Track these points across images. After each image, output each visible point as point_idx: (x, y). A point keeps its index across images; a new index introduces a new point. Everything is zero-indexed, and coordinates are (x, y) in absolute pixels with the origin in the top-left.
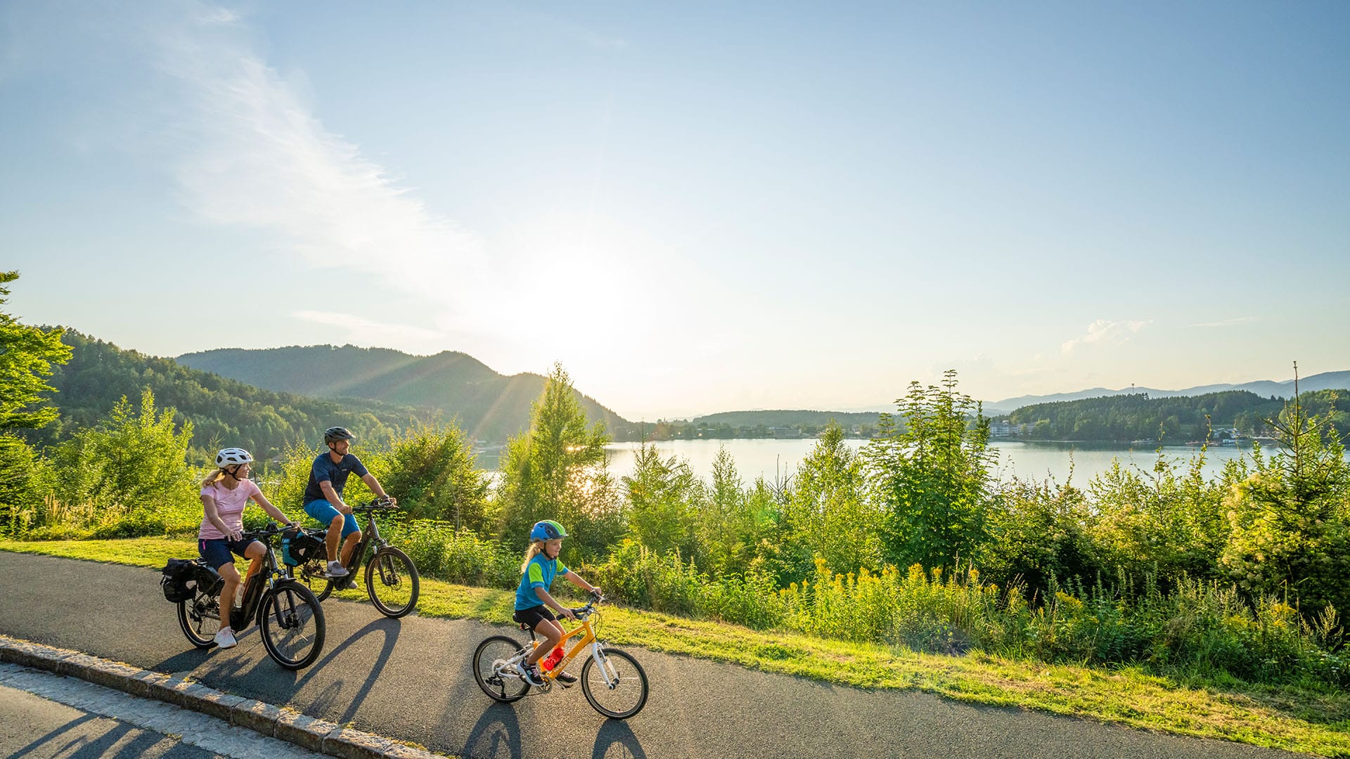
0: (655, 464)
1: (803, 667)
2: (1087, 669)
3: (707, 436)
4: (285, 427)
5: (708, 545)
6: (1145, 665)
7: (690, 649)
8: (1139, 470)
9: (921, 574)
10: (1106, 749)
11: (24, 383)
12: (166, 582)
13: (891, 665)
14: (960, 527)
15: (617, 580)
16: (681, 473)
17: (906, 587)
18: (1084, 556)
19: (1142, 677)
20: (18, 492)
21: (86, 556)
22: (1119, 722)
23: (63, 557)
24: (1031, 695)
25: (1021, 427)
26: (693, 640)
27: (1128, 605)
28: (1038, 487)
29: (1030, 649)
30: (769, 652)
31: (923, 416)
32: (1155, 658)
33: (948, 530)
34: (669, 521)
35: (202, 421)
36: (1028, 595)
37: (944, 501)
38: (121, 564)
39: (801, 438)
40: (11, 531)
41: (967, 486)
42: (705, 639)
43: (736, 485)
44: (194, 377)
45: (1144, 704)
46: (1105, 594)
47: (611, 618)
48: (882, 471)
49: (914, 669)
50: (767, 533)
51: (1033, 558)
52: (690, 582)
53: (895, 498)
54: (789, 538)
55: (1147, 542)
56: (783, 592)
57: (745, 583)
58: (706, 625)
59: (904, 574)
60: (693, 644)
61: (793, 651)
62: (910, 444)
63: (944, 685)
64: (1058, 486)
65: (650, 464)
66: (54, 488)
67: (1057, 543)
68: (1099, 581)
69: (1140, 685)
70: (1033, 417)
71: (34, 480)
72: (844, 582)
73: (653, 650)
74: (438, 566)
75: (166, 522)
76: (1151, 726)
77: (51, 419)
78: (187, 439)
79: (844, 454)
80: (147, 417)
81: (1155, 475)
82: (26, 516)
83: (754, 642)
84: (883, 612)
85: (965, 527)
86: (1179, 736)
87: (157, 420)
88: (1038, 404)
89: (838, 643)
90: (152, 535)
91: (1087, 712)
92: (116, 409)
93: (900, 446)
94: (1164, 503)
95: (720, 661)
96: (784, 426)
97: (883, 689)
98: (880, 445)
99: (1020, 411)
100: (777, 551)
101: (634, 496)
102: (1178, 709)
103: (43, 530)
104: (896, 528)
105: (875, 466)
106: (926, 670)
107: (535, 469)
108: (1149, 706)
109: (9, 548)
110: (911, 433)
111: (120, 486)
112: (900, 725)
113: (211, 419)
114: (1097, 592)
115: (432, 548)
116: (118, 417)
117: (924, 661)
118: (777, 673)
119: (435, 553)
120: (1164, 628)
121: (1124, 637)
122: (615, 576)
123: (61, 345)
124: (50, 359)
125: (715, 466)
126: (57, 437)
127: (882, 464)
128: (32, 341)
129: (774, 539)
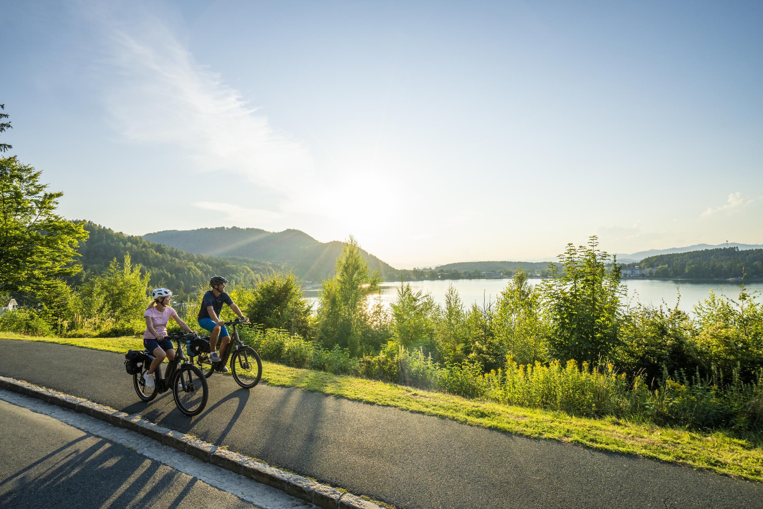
0: (410, 295)
1: (494, 423)
2: (687, 432)
3: (444, 278)
4: (200, 274)
5: (442, 345)
6: (730, 431)
7: (425, 409)
8: (728, 299)
9: (575, 366)
10: (697, 487)
11: (65, 252)
12: (127, 362)
13: (552, 423)
14: (602, 336)
15: (384, 366)
16: (427, 301)
17: (565, 373)
18: (689, 356)
19: (727, 439)
20: (63, 311)
21: (94, 347)
22: (707, 469)
23: (82, 347)
24: (645, 447)
25: (648, 270)
26: (427, 404)
27: (719, 390)
28: (655, 310)
29: (648, 416)
30: (474, 413)
31: (575, 265)
32: (738, 427)
33: (594, 338)
34: (418, 331)
35: (156, 271)
36: (648, 381)
37: (590, 319)
38: (111, 351)
39: (502, 279)
40: (58, 332)
41: (606, 309)
42: (434, 403)
43: (460, 308)
44: (152, 246)
45: (727, 457)
46: (702, 382)
47: (379, 389)
48: (550, 300)
49: (567, 427)
50: (478, 338)
51: (653, 357)
52: (428, 368)
53: (558, 317)
54: (492, 341)
55: (734, 348)
56: (486, 375)
57: (462, 369)
58: (436, 395)
59: (563, 365)
60: (427, 407)
61: (489, 413)
62: (568, 283)
63: (586, 438)
64: (669, 309)
65: (407, 296)
66: (80, 309)
67: (669, 347)
68: (697, 373)
69: (725, 444)
70: (656, 263)
71: (71, 304)
72: (525, 369)
73: (402, 410)
74: (280, 356)
75: (135, 328)
76: (731, 473)
77: (79, 271)
78: (147, 282)
79: (528, 289)
80: (127, 269)
81: (740, 302)
82: (66, 324)
83: (464, 406)
84: (550, 390)
85: (605, 336)
86: (753, 481)
87: (132, 271)
88: (660, 255)
89: (519, 408)
90: (127, 336)
91: (685, 461)
92: (111, 265)
93: (562, 284)
94: (747, 321)
95: (442, 417)
96: (492, 271)
97: (545, 439)
98: (548, 284)
99: (647, 260)
100: (484, 349)
101: (397, 315)
102: (753, 463)
103: (74, 332)
104: (559, 336)
105: (545, 296)
106: (575, 428)
107: (338, 298)
108: (731, 459)
109: (56, 341)
110: (568, 276)
111: (112, 308)
112: (555, 463)
113: (161, 270)
114: (696, 380)
115: (278, 345)
116: (112, 270)
117: (574, 422)
118: (478, 426)
119: (279, 348)
120: (745, 406)
121: (716, 411)
122: (383, 363)
123: (83, 231)
124: (78, 239)
125: (447, 296)
126: (83, 280)
127: (549, 295)
128: (69, 229)
129: (482, 342)
